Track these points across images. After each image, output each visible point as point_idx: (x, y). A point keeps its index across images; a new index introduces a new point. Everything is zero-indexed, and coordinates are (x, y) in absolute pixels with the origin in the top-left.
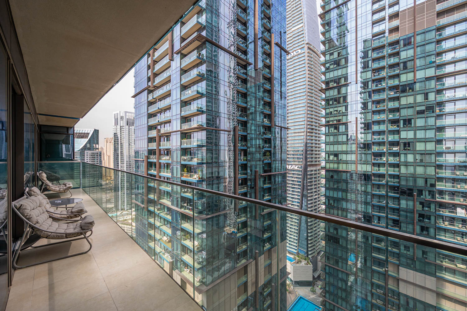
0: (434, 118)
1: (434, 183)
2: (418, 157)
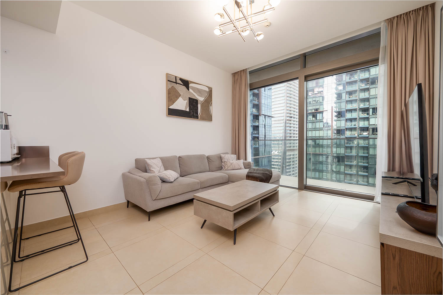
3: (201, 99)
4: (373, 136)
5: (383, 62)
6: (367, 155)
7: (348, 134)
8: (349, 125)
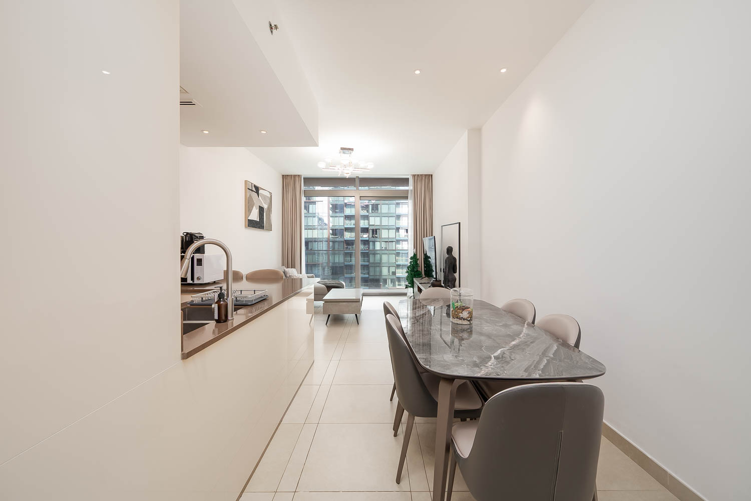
0: (394, 206)
1: (394, 271)
2: (384, 245)
3: (265, 206)
4: (373, 239)
5: (411, 199)
6: (367, 263)
7: (348, 236)
8: (350, 224)
